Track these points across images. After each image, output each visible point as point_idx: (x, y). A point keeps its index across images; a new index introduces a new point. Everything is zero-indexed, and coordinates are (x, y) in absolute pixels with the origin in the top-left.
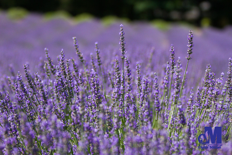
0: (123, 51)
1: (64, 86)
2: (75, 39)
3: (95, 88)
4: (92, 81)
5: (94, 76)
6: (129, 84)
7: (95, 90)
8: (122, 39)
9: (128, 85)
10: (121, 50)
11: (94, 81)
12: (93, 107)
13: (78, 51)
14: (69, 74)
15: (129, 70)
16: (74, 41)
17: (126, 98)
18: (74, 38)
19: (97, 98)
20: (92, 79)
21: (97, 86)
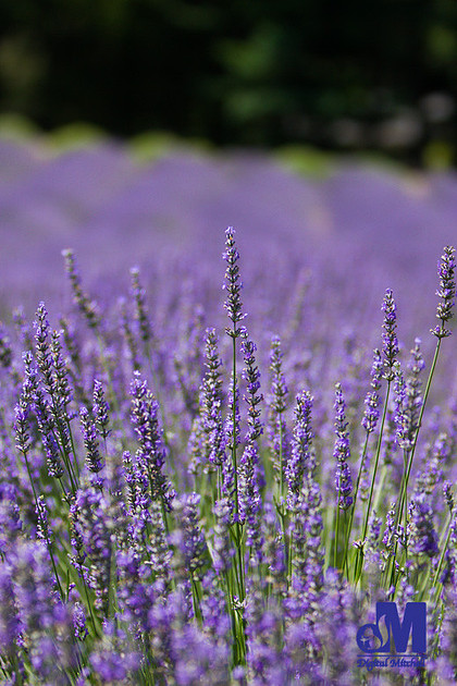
0: (234, 312)
1: (46, 418)
2: (70, 256)
3: (145, 432)
4: (137, 409)
5: (143, 395)
6: (254, 417)
7: (146, 440)
8: (232, 273)
9: (250, 420)
10: (230, 308)
11: (143, 411)
12: (138, 488)
13: (79, 295)
14: (59, 377)
15: (256, 372)
16: (68, 261)
17: (244, 461)
18: (65, 253)
19: (152, 466)
20: (137, 402)
21: (151, 427)
